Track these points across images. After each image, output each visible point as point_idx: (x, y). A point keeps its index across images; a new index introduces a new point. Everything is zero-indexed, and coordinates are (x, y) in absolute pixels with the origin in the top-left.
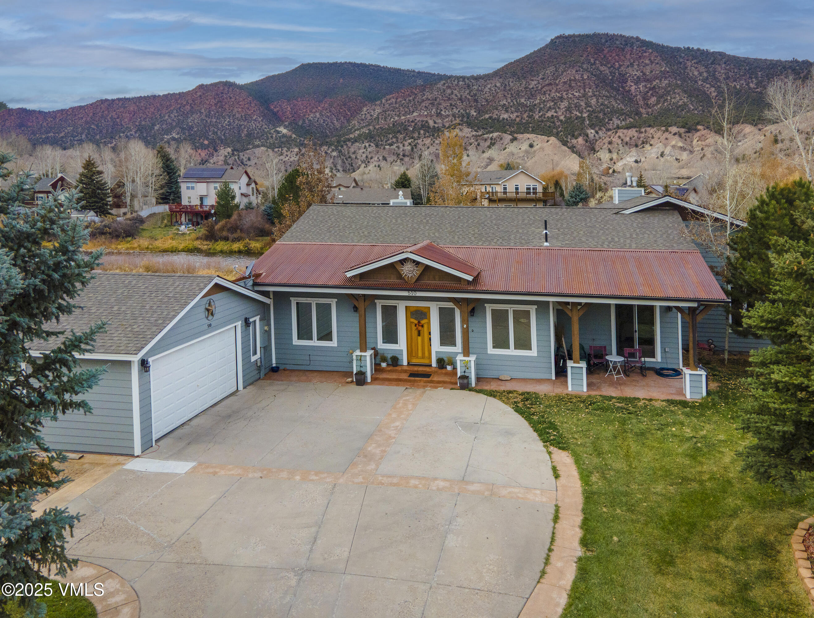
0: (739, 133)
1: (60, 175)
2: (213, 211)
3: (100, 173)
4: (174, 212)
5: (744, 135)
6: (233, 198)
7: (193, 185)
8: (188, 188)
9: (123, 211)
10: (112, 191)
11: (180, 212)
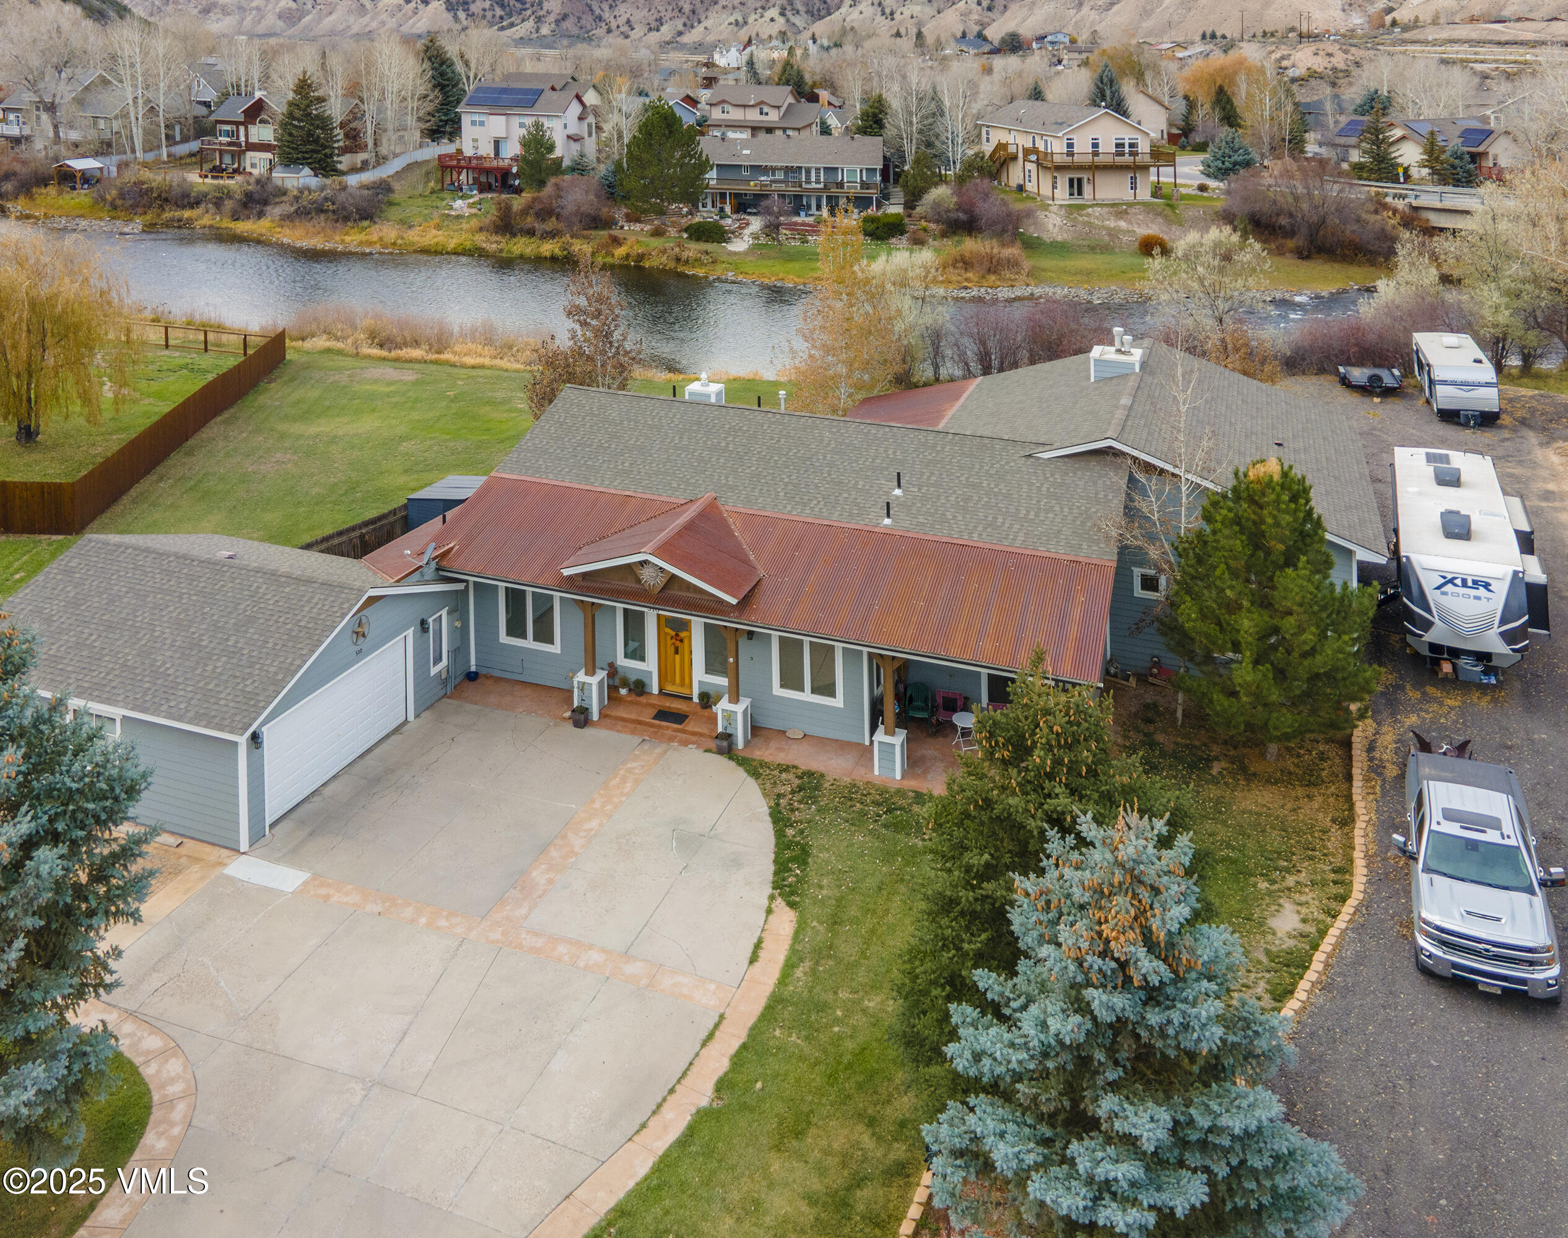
1: (258, 94)
2: (514, 170)
3: (321, 100)
4: (448, 166)
6: (551, 148)
7: (483, 118)
8: (473, 123)
9: (361, 157)
10: (342, 125)
11: (459, 169)
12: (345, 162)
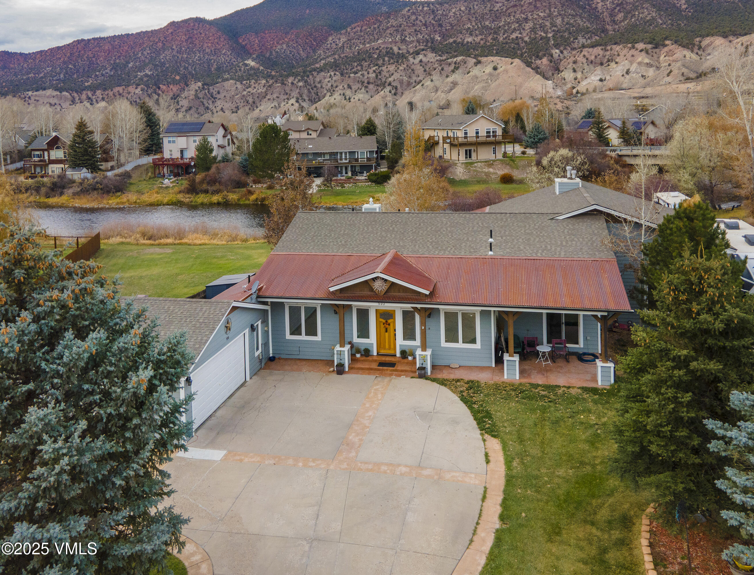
0: (708, 45)
1: (54, 134)
2: (193, 164)
3: (91, 132)
4: (157, 165)
5: (714, 48)
6: (211, 151)
7: (174, 139)
8: (169, 142)
9: (110, 164)
10: (101, 147)
11: (163, 165)
12: (104, 166)
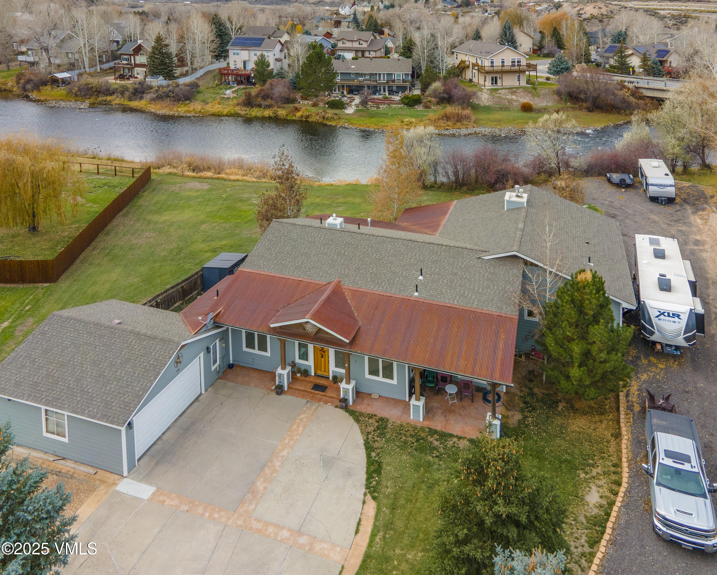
1: (139, 42)
2: (252, 75)
4: (223, 74)
6: (268, 66)
7: (238, 52)
8: (234, 54)
9: (186, 69)
10: (177, 56)
11: (228, 74)
12: (178, 71)
